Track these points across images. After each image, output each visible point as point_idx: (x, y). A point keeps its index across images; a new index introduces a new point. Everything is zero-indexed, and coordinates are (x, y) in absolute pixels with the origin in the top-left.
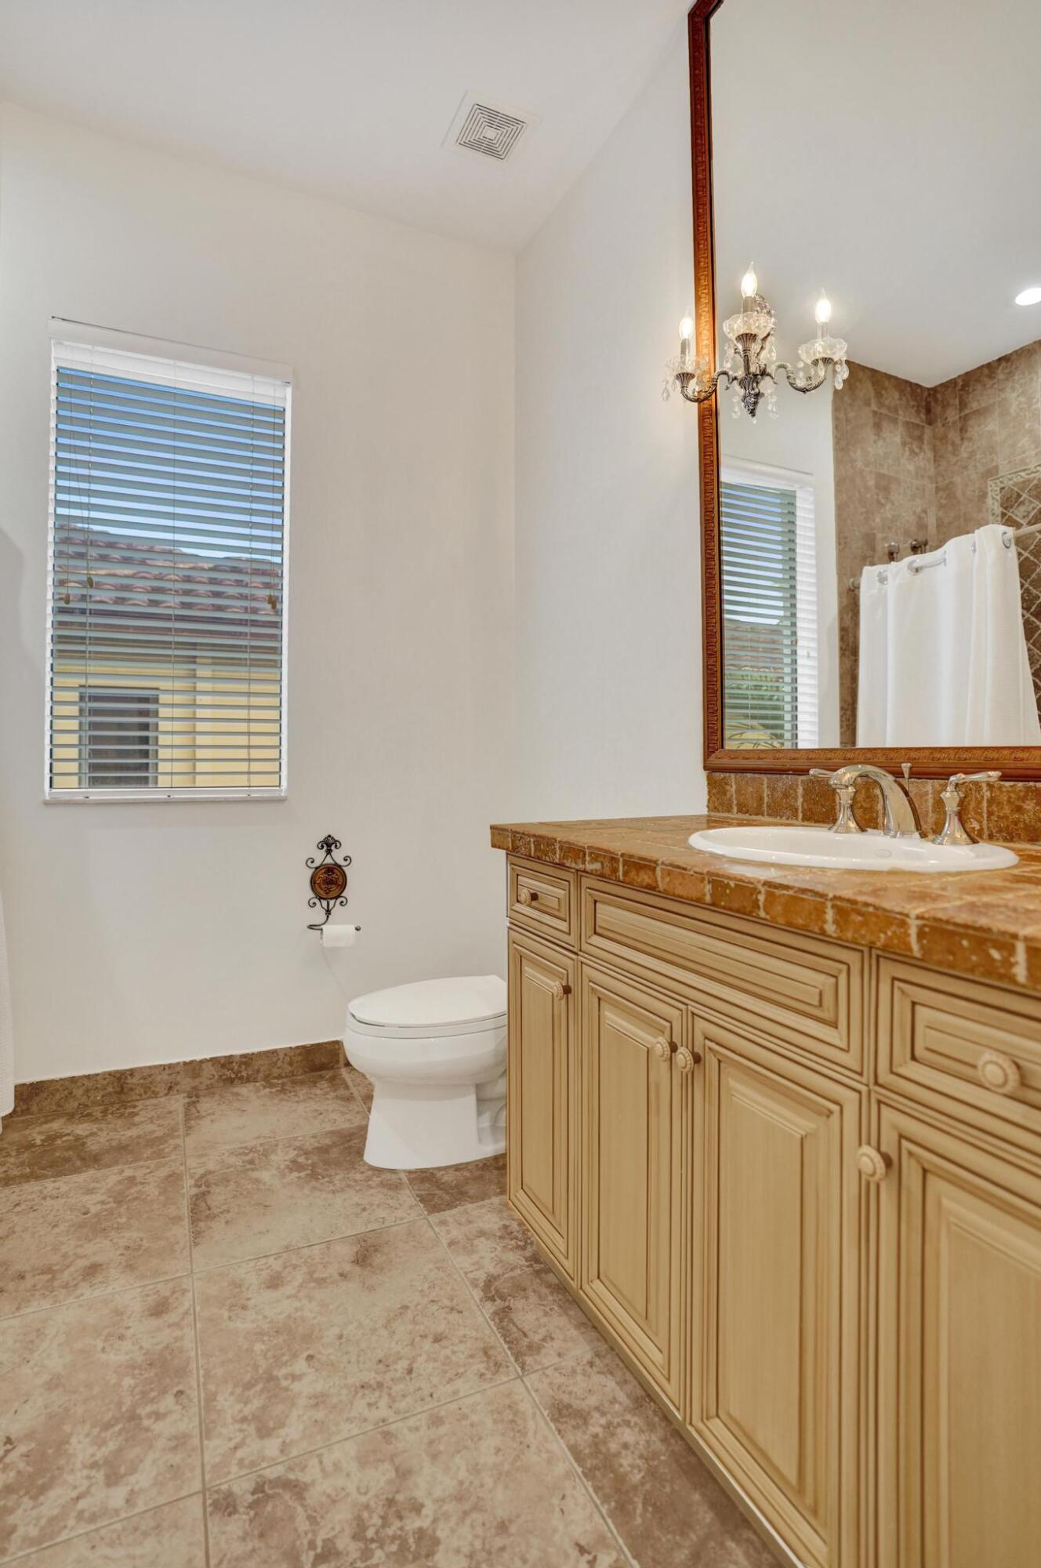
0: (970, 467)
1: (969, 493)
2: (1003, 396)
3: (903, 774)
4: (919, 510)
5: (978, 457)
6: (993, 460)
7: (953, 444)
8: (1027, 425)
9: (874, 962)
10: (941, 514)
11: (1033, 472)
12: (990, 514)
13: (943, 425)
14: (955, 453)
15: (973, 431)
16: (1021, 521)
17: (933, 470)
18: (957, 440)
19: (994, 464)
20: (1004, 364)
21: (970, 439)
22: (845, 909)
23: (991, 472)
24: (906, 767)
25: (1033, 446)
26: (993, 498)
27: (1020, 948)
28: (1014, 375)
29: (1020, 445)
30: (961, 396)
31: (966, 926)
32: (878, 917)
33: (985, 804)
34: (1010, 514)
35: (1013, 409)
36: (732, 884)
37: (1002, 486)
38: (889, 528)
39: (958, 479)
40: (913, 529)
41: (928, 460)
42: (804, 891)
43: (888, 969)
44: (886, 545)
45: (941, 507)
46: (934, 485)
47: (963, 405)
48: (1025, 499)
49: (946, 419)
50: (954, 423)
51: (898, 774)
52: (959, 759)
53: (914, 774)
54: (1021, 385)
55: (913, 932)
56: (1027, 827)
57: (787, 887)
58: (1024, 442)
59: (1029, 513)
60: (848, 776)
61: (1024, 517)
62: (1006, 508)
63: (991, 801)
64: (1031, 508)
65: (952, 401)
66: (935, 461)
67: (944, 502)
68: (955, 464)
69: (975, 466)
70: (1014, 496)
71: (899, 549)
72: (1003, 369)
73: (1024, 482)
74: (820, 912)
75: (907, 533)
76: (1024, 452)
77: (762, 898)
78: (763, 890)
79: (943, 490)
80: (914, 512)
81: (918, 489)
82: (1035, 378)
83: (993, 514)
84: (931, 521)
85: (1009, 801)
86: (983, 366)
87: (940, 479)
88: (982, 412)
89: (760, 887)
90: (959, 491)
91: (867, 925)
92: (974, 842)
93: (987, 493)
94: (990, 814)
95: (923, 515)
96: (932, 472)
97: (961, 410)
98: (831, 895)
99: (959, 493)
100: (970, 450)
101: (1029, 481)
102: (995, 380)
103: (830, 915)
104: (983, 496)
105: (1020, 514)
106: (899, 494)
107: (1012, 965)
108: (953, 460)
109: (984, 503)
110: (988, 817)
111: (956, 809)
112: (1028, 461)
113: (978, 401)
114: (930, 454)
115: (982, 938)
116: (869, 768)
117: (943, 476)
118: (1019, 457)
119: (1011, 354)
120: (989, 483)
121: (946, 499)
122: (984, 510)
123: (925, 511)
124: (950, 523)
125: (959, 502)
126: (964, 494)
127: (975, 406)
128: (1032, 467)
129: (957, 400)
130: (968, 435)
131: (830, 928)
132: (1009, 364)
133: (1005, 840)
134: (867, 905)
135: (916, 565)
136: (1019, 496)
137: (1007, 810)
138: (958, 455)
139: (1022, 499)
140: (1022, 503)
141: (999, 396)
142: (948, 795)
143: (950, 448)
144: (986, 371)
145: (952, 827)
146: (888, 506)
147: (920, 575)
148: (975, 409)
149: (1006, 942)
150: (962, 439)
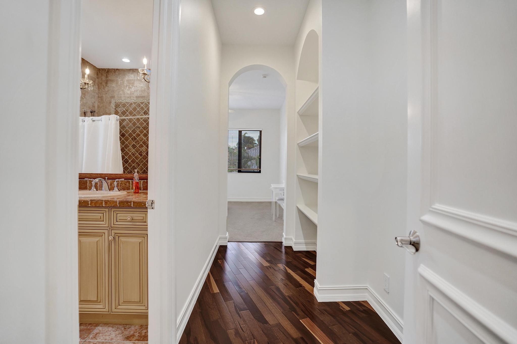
0: (108, 94)
1: (107, 101)
2: (117, 79)
3: (106, 179)
4: (93, 102)
5: (110, 92)
6: (113, 94)
7: (103, 86)
8: (122, 89)
9: (110, 209)
10: (99, 104)
11: (123, 101)
12: (112, 108)
13: (101, 80)
14: (104, 88)
15: (109, 85)
16: (120, 112)
17: (97, 91)
18: (105, 85)
19: (114, 95)
20: (118, 71)
21: (108, 87)
22: (106, 202)
23: (113, 97)
24: (106, 178)
25: (123, 94)
26: (113, 104)
27: (132, 202)
28: (120, 75)
29: (120, 93)
30: (106, 74)
31: (125, 201)
32: (112, 202)
33: (120, 184)
34: (117, 109)
35: (119, 83)
36: (82, 201)
37: (115, 101)
38: (84, 105)
39: (104, 96)
40: (91, 107)
41: (96, 88)
42: (99, 200)
43: (113, 210)
44: (84, 110)
45: (99, 102)
46: (98, 96)
47: (107, 77)
48: (121, 106)
49: (102, 79)
50: (104, 81)
51: (105, 179)
52: (115, 176)
53: (108, 179)
54: (122, 78)
55: (118, 203)
56: (127, 188)
57: (95, 200)
58: (121, 92)
59: (121, 110)
60: (97, 180)
61: (120, 111)
62: (116, 107)
63: (121, 184)
64: (122, 109)
65: (104, 74)
66: (98, 89)
67: (100, 101)
68: (104, 92)
69: (109, 94)
70: (118, 105)
71: (87, 112)
72: (117, 72)
73: (121, 102)
74: (102, 203)
75: (89, 108)
76: (121, 95)
77: (89, 203)
78: (90, 201)
79: (100, 97)
80: (92, 102)
81: (93, 96)
82: (125, 78)
83: (113, 108)
84: (96, 105)
85: (124, 183)
86: (113, 69)
87: (99, 94)
88: (112, 81)
89: (89, 201)
90: (104, 99)
91: (110, 203)
92: (119, 191)
93: (111, 102)
94: (121, 186)
95: (94, 103)
96: (97, 92)
97: (106, 78)
98: (104, 200)
99: (104, 100)
100: (108, 89)
101: (122, 102)
102: (116, 74)
103: (104, 203)
104: (110, 102)
105: (119, 110)
106: (88, 96)
107: (131, 205)
108: (103, 90)
109: (111, 104)
110: (120, 186)
111: (116, 185)
112: (122, 97)
113: (111, 77)
114: (97, 87)
115: (127, 202)
116: (101, 179)
117: (100, 94)
118: (120, 96)
119: (120, 69)
120: (112, 100)
121: (100, 100)
122: (110, 106)
123: (95, 102)
124: (101, 107)
125: (104, 102)
126: (105, 100)
127: (110, 78)
128: (123, 99)
129: (105, 75)
130: (107, 85)
131: (104, 205)
132: (119, 71)
133: (123, 190)
134: (110, 200)
135: (93, 119)
136: (119, 105)
137: (124, 185)
138: (105, 89)
139: (120, 106)
140: (120, 107)
141: (116, 78)
142: (115, 183)
143: (103, 87)
144: (113, 70)
145: (116, 189)
146: (85, 99)
147: (94, 122)
148: (110, 79)
149: (130, 202)
150: (106, 86)
